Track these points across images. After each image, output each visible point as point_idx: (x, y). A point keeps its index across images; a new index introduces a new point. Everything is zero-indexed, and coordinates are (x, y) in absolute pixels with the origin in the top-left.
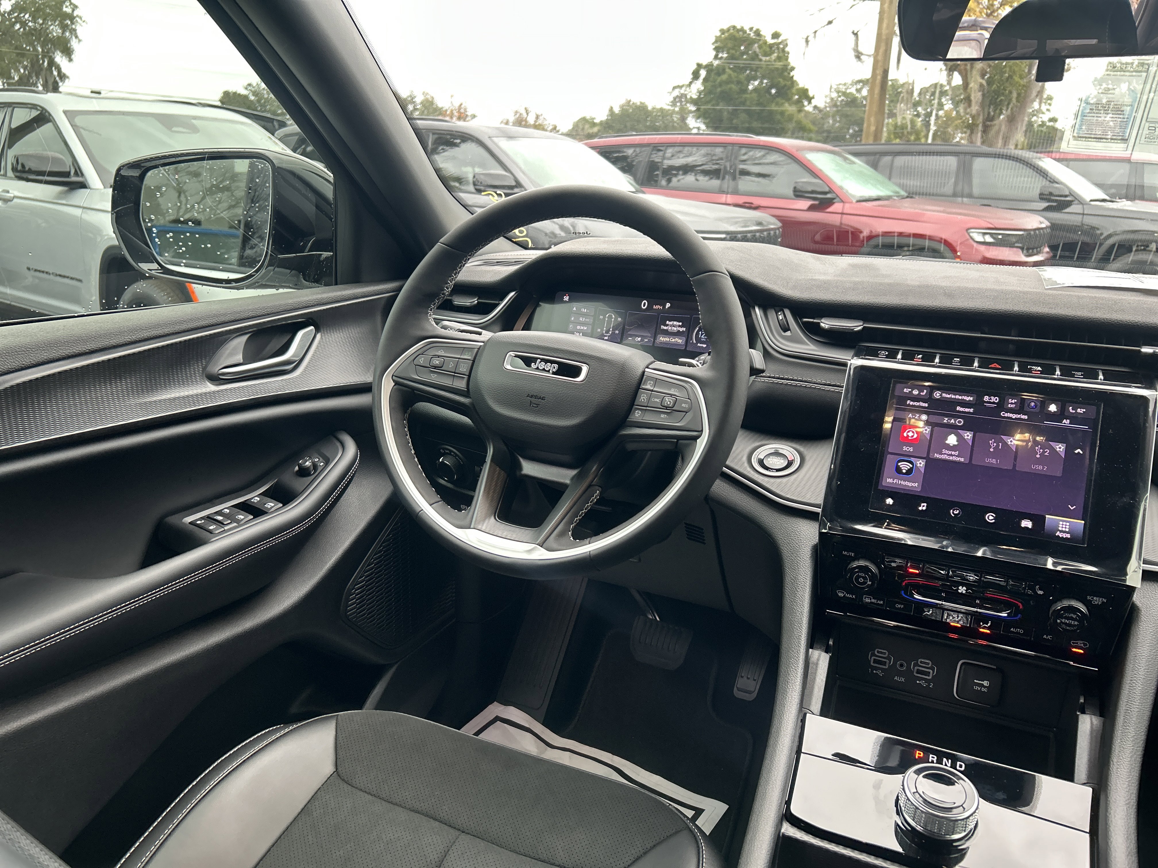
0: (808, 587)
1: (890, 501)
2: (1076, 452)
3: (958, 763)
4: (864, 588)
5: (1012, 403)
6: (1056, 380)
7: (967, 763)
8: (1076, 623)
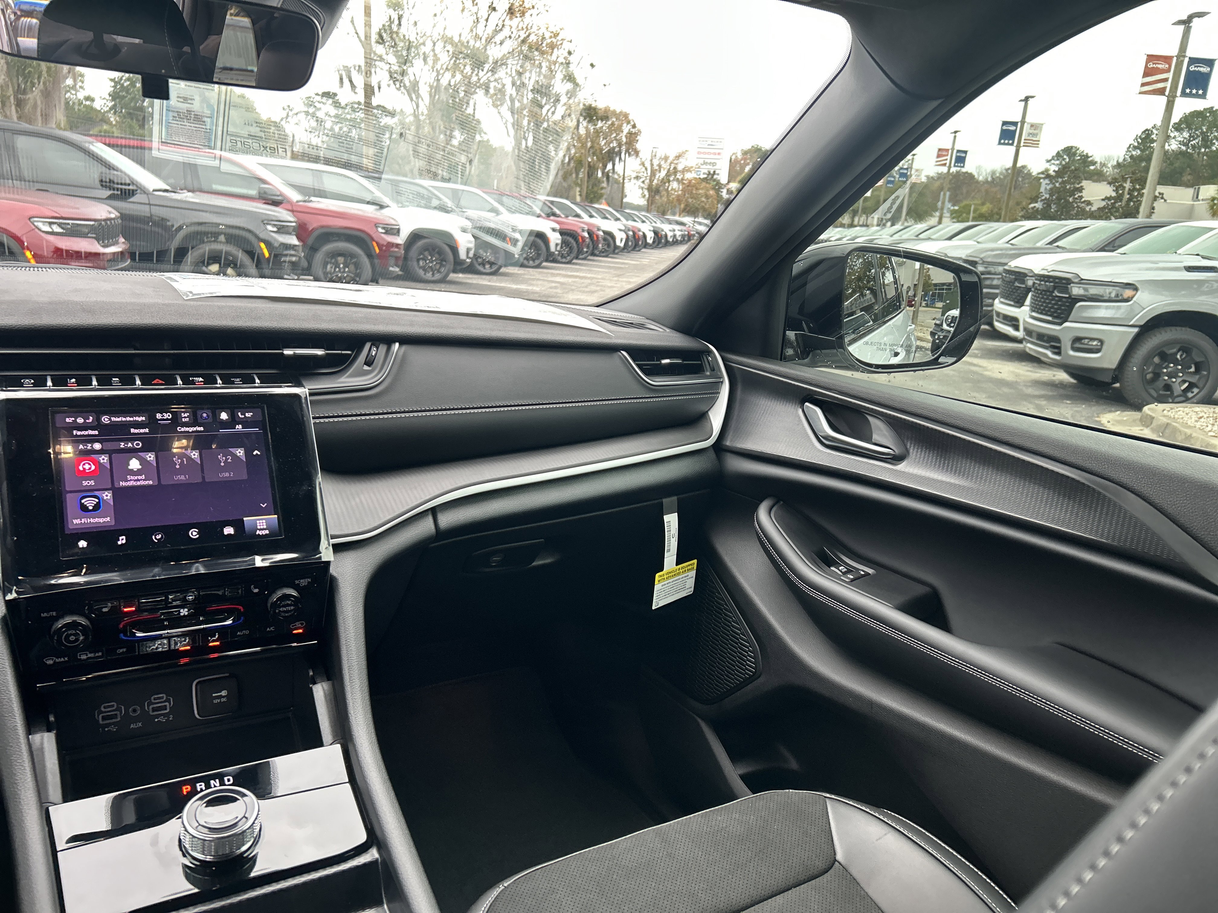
0: (8, 668)
1: (83, 544)
2: (254, 453)
3: (226, 779)
4: (79, 645)
5: (185, 417)
6: (219, 389)
7: (233, 774)
8: (292, 608)
